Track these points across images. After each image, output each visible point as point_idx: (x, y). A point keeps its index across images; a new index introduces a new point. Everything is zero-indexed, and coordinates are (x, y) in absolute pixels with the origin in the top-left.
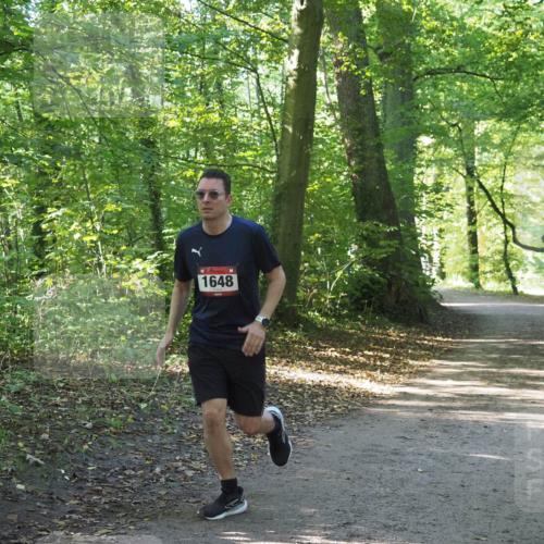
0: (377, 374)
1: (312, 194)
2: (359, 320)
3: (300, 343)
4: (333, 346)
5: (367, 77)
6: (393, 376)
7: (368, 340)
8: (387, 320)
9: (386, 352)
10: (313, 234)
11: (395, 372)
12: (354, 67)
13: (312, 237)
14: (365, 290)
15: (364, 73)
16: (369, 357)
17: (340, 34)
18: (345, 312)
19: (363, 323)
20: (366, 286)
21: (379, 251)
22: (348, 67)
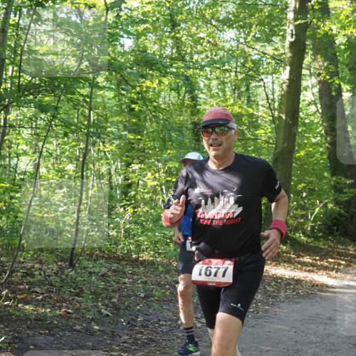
0: (333, 273)
1: (299, 159)
2: (330, 240)
3: (287, 253)
4: (309, 255)
5: (336, 84)
6: (343, 275)
7: (334, 253)
8: (348, 240)
9: (343, 260)
10: (300, 184)
11: (346, 273)
12: (328, 77)
13: (300, 186)
14: (335, 221)
15: (334, 81)
16: (330, 263)
17: (319, 56)
18: (321, 234)
19: (332, 242)
20: (335, 218)
21: (343, 196)
22: (325, 77)
